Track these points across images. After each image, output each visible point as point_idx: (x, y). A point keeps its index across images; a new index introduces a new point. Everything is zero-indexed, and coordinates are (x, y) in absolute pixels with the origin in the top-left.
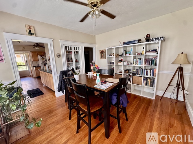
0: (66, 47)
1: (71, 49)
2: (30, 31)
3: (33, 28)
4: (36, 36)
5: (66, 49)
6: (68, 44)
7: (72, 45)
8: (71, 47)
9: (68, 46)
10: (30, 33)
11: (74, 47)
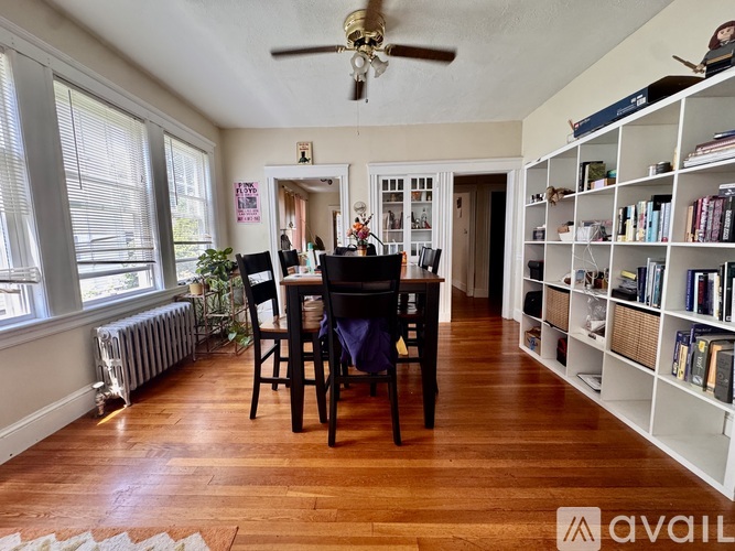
0: (385, 182)
1: (401, 187)
2: (303, 154)
3: (309, 147)
4: (313, 163)
5: (385, 187)
6: (392, 173)
7: (408, 172)
8: (401, 182)
9: (393, 178)
10: (304, 160)
11: (414, 181)
